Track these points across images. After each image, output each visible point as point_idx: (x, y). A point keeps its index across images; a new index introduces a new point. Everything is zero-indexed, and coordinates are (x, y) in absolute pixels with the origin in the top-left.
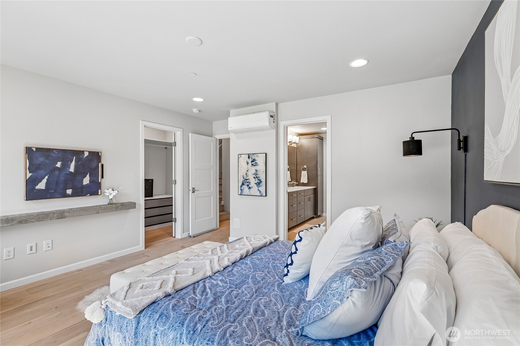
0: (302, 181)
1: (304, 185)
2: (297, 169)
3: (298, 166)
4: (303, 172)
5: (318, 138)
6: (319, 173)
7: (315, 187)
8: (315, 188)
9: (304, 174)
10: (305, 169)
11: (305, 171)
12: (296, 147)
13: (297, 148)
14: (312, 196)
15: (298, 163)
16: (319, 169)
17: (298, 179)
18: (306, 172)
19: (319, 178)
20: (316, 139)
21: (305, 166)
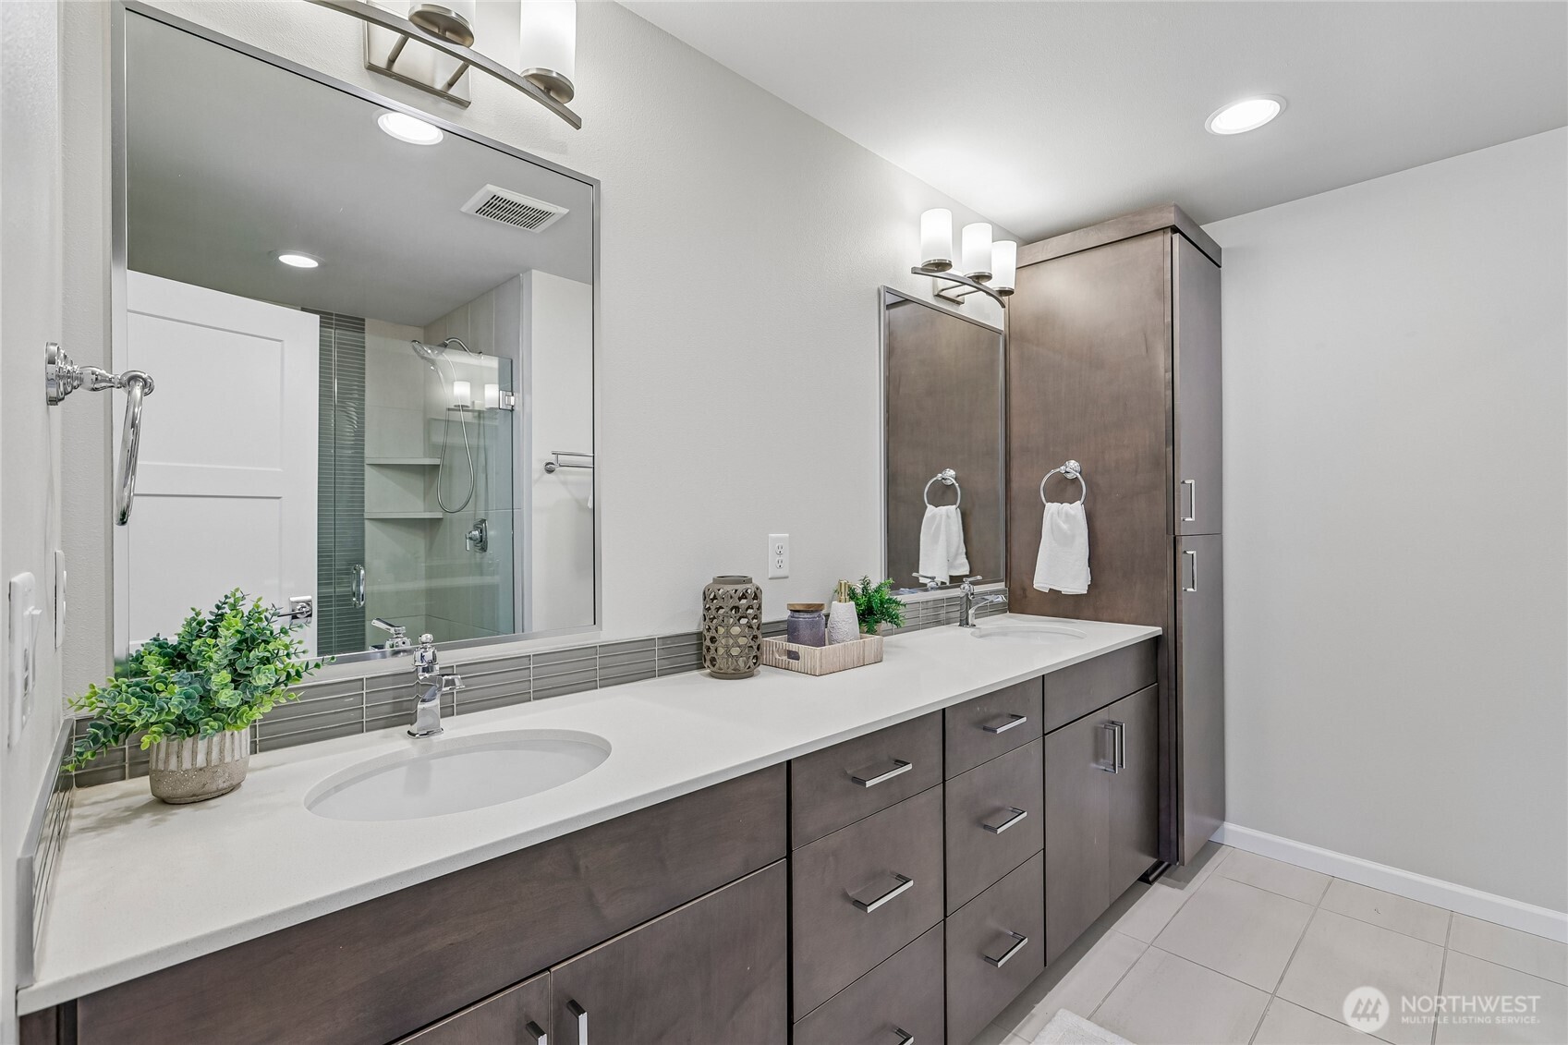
0: (1042, 582)
1: (1060, 606)
2: (1015, 485)
3: (1015, 464)
4: (1051, 509)
5: (1175, 230)
6: (1188, 520)
7: (1156, 630)
8: (1156, 642)
9: (1065, 526)
10: (1070, 490)
11: (1066, 505)
12: (1001, 326)
13: (1010, 338)
14: (1129, 713)
15: (1015, 444)
16: (1189, 481)
17: (1019, 563)
18: (1077, 509)
19: (1191, 552)
20: (1159, 238)
21: (1072, 468)
